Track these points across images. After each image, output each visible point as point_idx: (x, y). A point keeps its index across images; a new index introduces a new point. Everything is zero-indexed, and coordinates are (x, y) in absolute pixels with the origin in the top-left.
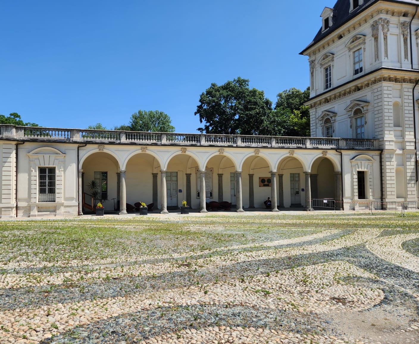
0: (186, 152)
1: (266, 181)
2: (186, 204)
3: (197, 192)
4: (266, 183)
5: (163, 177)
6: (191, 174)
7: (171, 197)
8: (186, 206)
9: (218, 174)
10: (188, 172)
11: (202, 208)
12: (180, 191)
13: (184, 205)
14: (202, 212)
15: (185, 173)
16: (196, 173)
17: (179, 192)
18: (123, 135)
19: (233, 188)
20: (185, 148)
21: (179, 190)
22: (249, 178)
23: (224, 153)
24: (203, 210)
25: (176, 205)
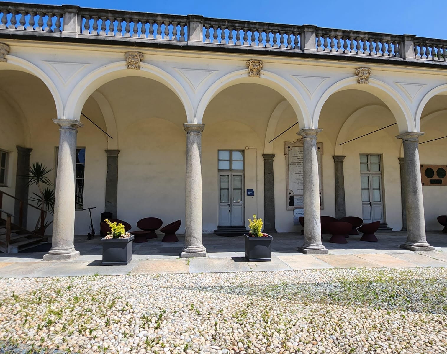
0: (262, 72)
1: (435, 173)
2: (261, 229)
3: (289, 196)
4: (435, 177)
5: (192, 144)
6: (273, 155)
7: (230, 205)
8: (261, 234)
9: (334, 157)
10: (268, 151)
11: (311, 239)
12: (251, 192)
13: (256, 230)
14: (311, 253)
15: (262, 153)
16: (286, 154)
17: (248, 195)
18: (70, 19)
19: (367, 187)
20: (259, 61)
21: (248, 190)
22: (399, 166)
23: (370, 80)
24: (313, 246)
25: (241, 224)
